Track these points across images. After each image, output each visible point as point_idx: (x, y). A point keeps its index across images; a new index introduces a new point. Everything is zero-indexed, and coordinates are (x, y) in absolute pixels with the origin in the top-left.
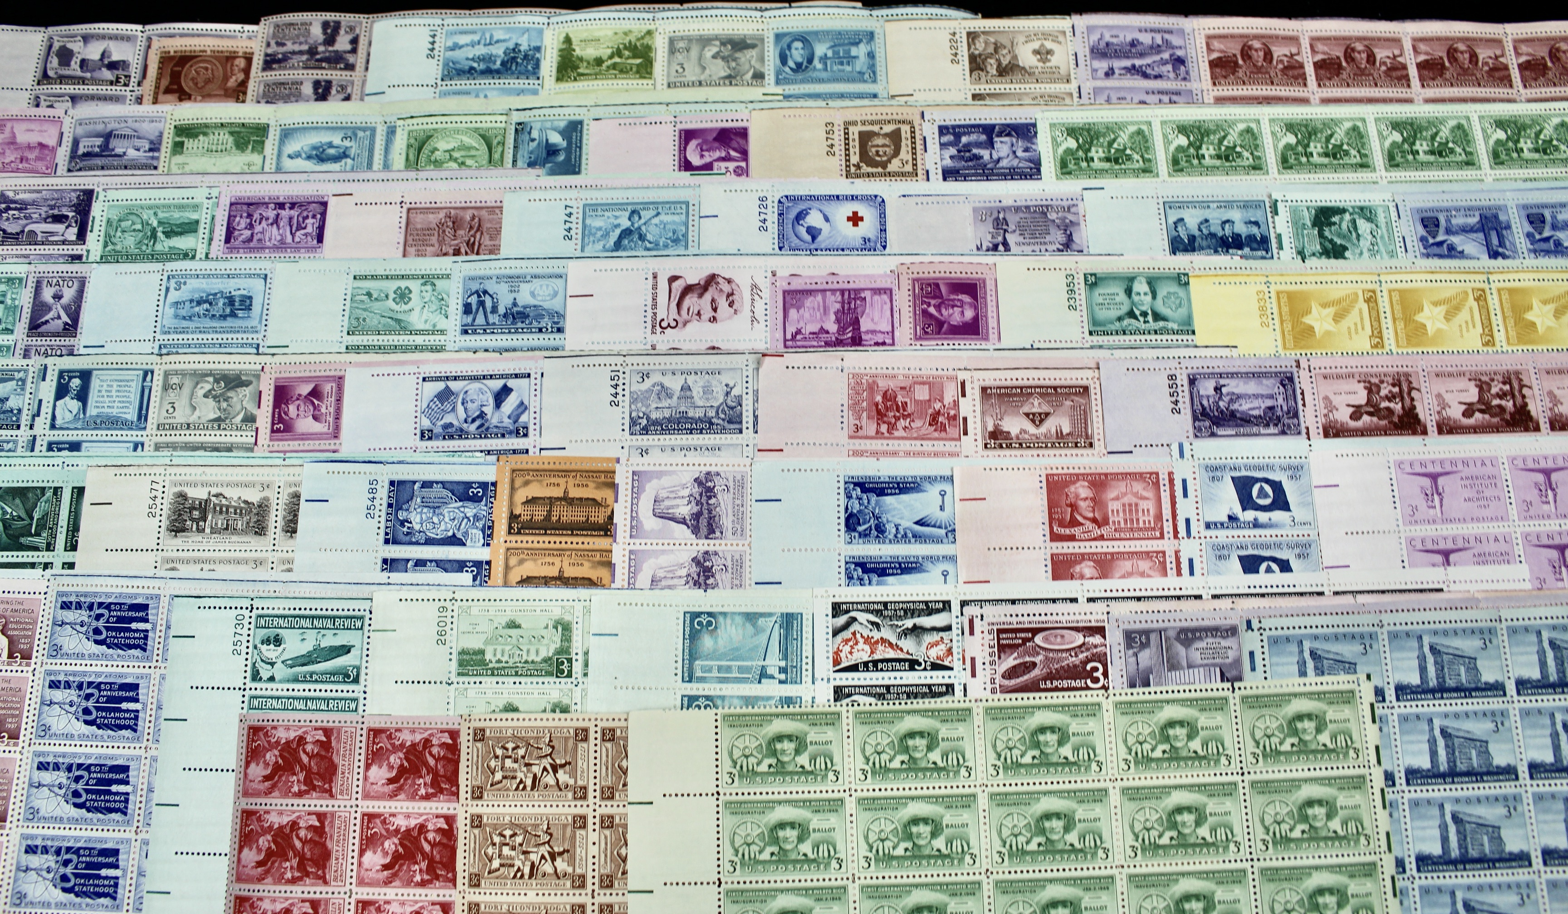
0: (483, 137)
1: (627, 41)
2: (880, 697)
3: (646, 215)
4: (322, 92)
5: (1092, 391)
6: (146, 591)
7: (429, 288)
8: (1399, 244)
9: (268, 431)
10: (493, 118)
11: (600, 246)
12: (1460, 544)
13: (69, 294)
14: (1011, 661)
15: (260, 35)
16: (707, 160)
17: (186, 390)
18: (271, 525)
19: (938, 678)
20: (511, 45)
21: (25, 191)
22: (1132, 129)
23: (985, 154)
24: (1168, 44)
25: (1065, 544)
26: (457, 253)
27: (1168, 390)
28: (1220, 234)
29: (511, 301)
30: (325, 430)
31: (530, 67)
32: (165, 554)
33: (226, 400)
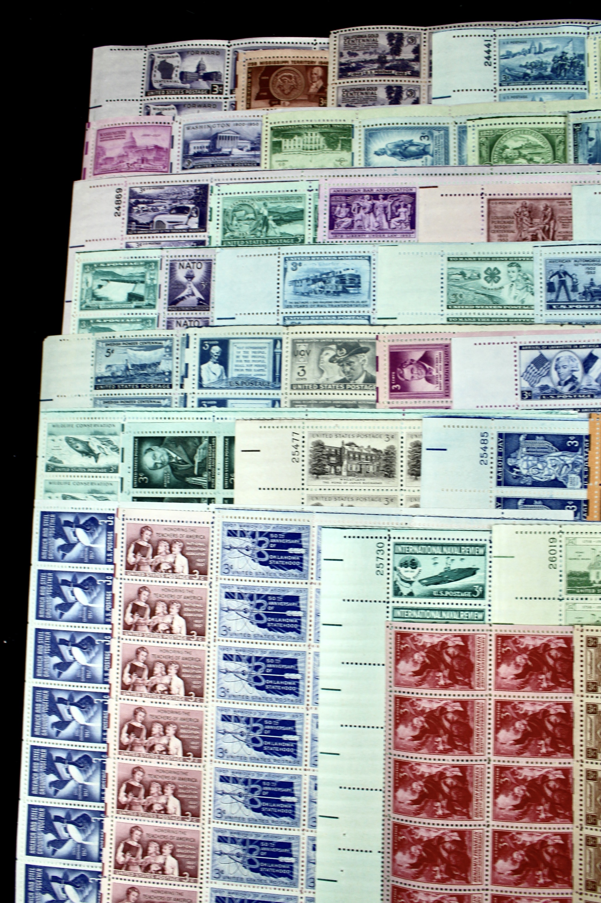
0: (546, 136)
4: (395, 96)
6: (299, 523)
7: (515, 269)
9: (387, 390)
10: (554, 120)
13: (199, 274)
15: (332, 47)
17: (314, 356)
18: (398, 469)
20: (559, 55)
21: (149, 188)
26: (535, 238)
29: (589, 281)
30: (437, 390)
31: (576, 74)
32: (309, 492)
33: (349, 364)
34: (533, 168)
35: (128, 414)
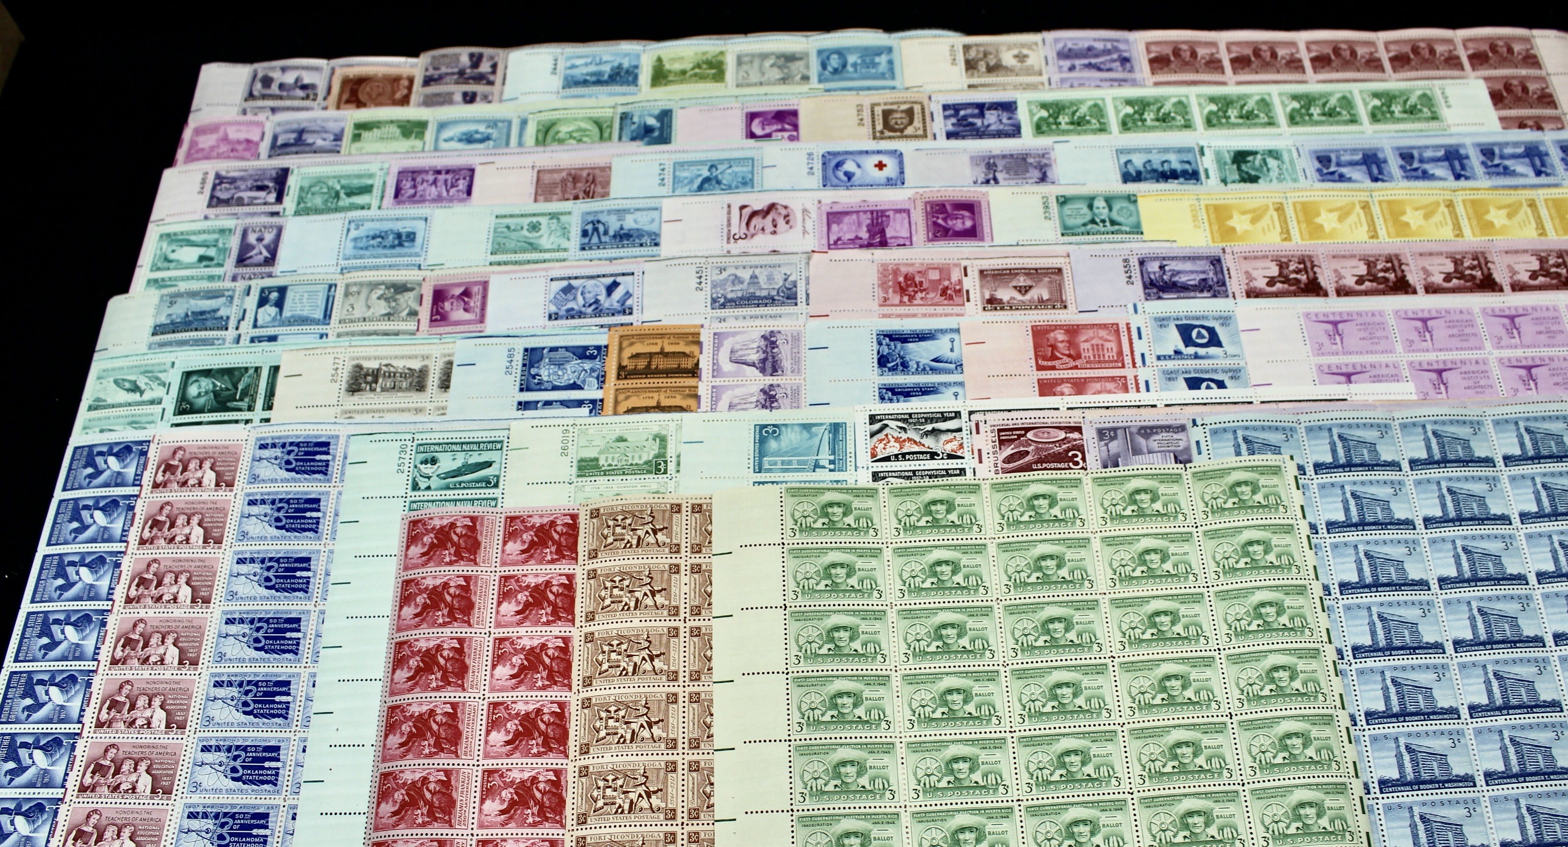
0: (595, 122)
1: (704, 58)
2: (909, 478)
3: (721, 168)
4: (470, 98)
5: (1065, 271)
6: (329, 433)
7: (555, 221)
8: (1300, 174)
9: (428, 321)
10: (603, 110)
11: (687, 189)
12: (1359, 369)
13: (269, 237)
14: (1009, 451)
15: (420, 64)
16: (768, 130)
17: (364, 295)
18: (430, 384)
19: (953, 464)
20: (616, 64)
21: (235, 171)
22: (1090, 103)
23: (978, 122)
24: (1116, 49)
25: (1048, 372)
26: (576, 198)
27: (1123, 269)
28: (1160, 169)
29: (619, 227)
31: (631, 79)
32: (344, 408)
33: (395, 300)
34: (582, 146)
35: (179, 354)
